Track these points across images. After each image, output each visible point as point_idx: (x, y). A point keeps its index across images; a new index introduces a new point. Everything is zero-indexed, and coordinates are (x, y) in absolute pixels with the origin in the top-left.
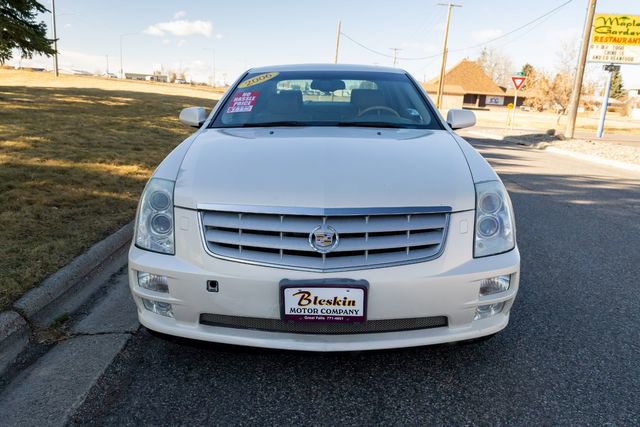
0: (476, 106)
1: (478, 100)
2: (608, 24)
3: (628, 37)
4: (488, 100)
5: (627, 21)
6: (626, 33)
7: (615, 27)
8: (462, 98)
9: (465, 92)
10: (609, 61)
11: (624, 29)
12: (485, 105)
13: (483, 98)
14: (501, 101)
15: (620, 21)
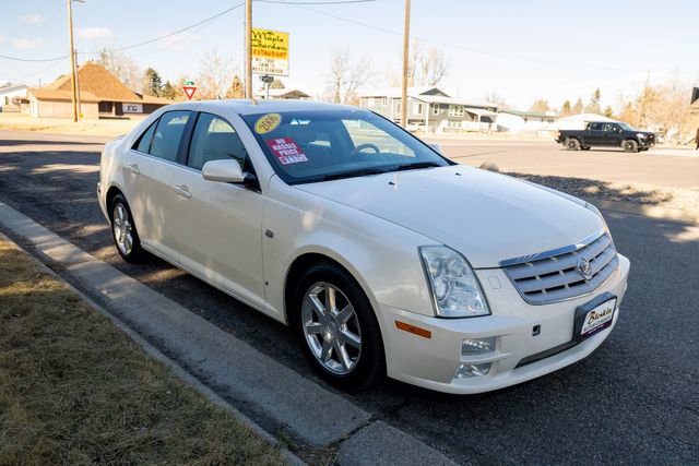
0: (113, 114)
1: (114, 109)
2: (258, 37)
3: (276, 51)
4: (125, 108)
5: (272, 37)
6: (274, 47)
7: (264, 42)
8: (97, 106)
9: (100, 100)
10: (264, 73)
11: (270, 43)
12: (123, 114)
13: (119, 105)
14: (140, 109)
15: (268, 36)
